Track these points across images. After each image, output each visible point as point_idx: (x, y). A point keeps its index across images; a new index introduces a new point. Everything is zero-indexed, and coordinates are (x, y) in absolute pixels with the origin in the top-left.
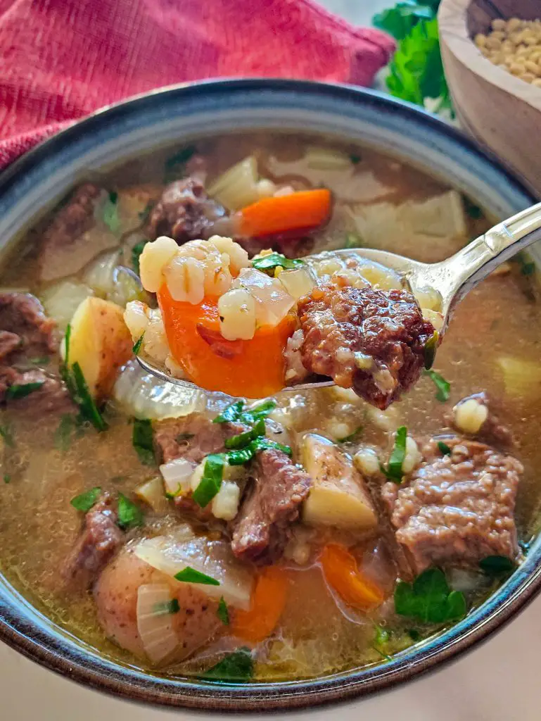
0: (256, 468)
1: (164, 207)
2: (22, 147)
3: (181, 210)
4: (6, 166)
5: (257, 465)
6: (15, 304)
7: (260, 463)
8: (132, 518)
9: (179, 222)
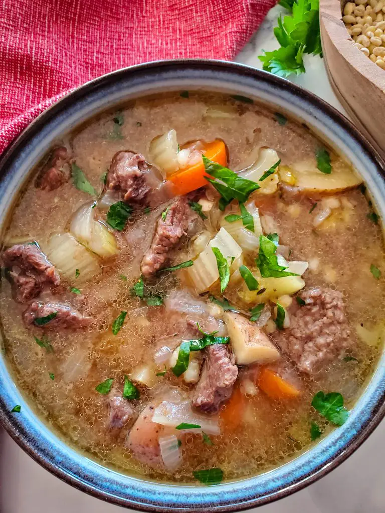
0: (206, 354)
1: (118, 177)
2: (15, 131)
3: (130, 182)
4: (6, 150)
5: (206, 352)
6: (23, 257)
7: (208, 351)
8: (131, 394)
9: (130, 190)
